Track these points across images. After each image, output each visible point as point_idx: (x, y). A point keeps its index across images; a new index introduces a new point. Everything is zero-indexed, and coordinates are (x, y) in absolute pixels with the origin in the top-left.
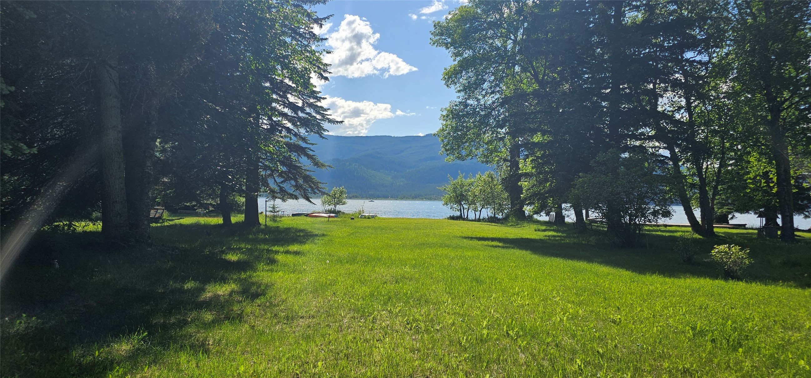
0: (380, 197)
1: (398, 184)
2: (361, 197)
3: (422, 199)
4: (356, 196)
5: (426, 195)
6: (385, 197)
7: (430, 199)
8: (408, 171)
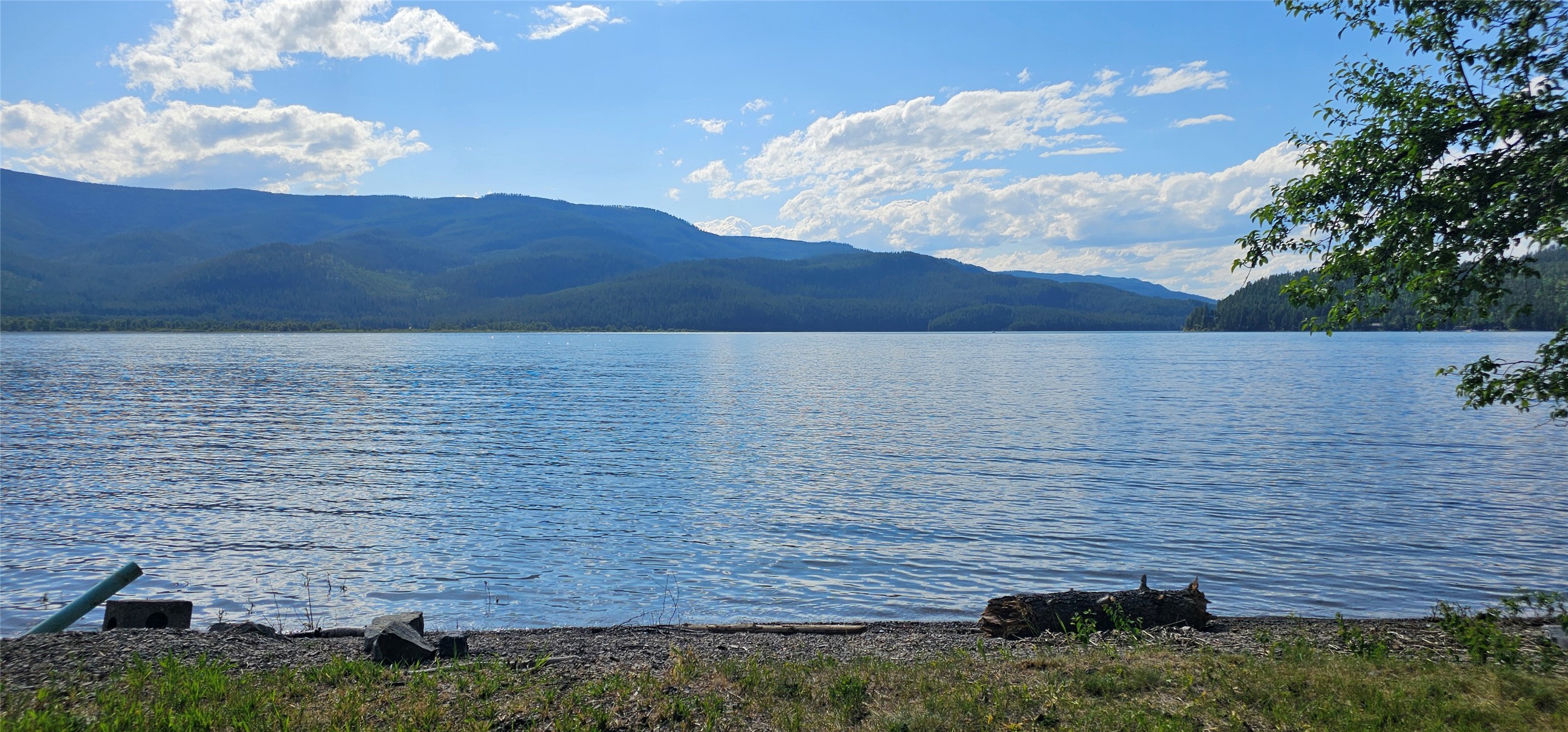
0: (389, 327)
1: (428, 298)
2: (344, 328)
3: (483, 329)
4: (330, 325)
5: (491, 321)
6: (400, 327)
7: (501, 329)
8: (449, 270)
